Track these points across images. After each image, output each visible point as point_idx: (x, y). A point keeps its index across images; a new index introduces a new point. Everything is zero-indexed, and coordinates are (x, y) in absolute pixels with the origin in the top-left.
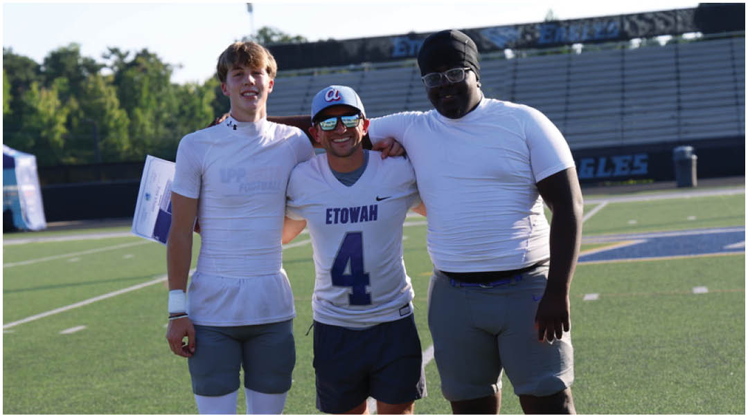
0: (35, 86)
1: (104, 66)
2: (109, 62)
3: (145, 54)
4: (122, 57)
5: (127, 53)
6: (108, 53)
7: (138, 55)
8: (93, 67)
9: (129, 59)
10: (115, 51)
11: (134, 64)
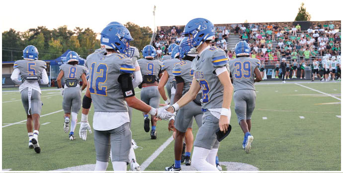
0: (52, 39)
1: (74, 33)
2: (76, 32)
3: (88, 30)
4: (80, 30)
5: (82, 29)
6: (76, 29)
7: (86, 30)
8: (71, 34)
9: (83, 31)
10: (78, 28)
11: (84, 33)
